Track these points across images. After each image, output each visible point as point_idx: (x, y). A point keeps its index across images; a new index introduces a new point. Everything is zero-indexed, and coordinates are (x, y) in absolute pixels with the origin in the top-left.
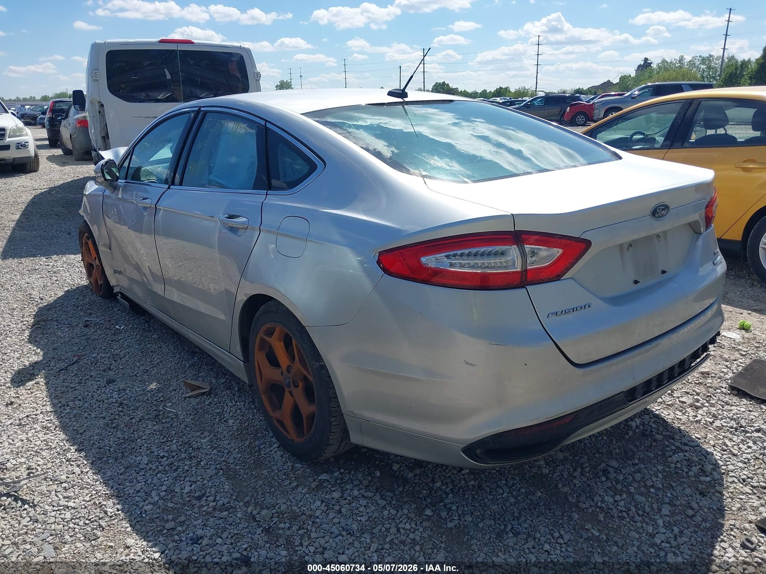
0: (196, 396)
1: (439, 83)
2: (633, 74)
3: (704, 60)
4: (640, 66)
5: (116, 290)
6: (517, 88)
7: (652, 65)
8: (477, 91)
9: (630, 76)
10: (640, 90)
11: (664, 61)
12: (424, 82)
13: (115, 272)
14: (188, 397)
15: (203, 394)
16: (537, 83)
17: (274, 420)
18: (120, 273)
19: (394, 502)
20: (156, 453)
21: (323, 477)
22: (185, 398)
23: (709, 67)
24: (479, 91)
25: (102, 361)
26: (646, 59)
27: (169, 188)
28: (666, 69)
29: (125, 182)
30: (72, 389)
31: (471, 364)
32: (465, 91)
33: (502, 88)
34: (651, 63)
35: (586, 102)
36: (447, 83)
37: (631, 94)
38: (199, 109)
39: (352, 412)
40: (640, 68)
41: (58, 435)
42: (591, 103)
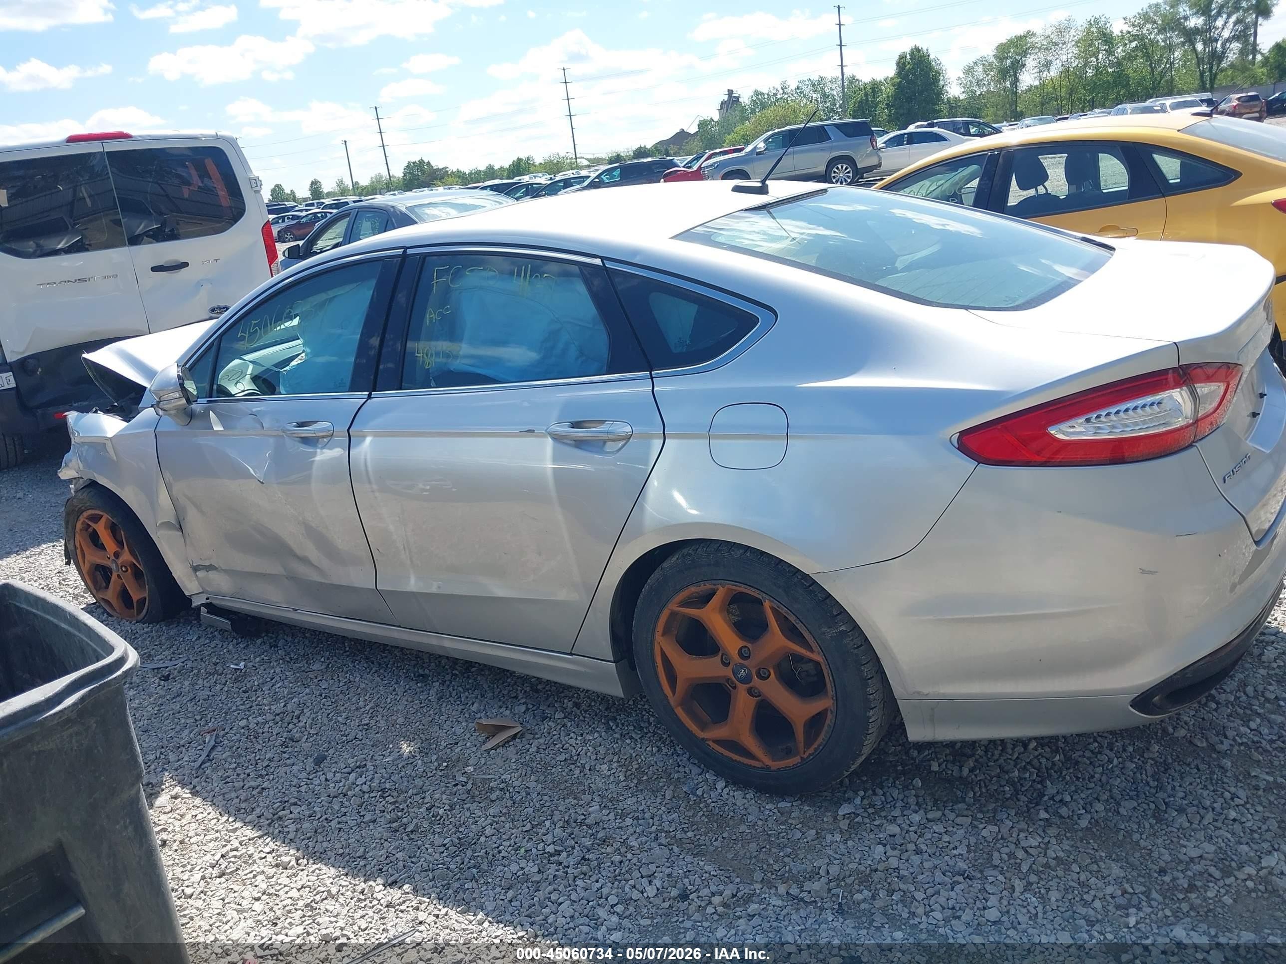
0: (505, 744)
1: (414, 163)
2: (716, 118)
3: (816, 86)
4: (723, 103)
5: (196, 603)
6: (546, 157)
7: (740, 100)
8: (479, 169)
9: (712, 120)
10: (766, 141)
11: (757, 93)
12: (387, 164)
13: (196, 569)
14: (492, 749)
15: (514, 737)
16: (574, 145)
17: (711, 743)
18: (210, 568)
19: (980, 816)
20: (534, 850)
21: (845, 809)
22: (488, 751)
23: (825, 96)
24: (482, 168)
25: (266, 729)
26: (730, 92)
27: (369, 397)
28: (764, 106)
29: (209, 402)
30: (258, 790)
31: (1150, 572)
32: (459, 171)
33: (521, 160)
34: (738, 98)
35: (684, 167)
36: (426, 161)
37: (755, 148)
38: (405, 252)
39: (919, 693)
40: (725, 106)
41: (317, 871)
42: (695, 168)
